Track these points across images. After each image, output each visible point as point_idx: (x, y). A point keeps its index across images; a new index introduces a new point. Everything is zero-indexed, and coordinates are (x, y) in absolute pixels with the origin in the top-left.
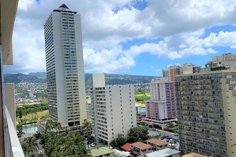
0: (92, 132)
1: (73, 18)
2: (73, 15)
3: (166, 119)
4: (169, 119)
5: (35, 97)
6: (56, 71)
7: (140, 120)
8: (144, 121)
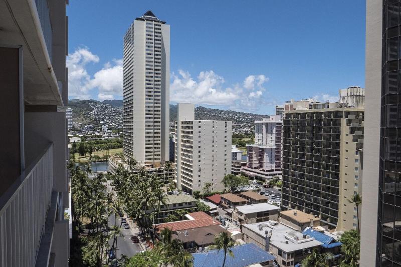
0: (174, 177)
1: (160, 29)
2: (160, 26)
3: (273, 171)
4: (276, 170)
5: (109, 131)
6: (134, 97)
7: (239, 170)
8: (244, 171)
